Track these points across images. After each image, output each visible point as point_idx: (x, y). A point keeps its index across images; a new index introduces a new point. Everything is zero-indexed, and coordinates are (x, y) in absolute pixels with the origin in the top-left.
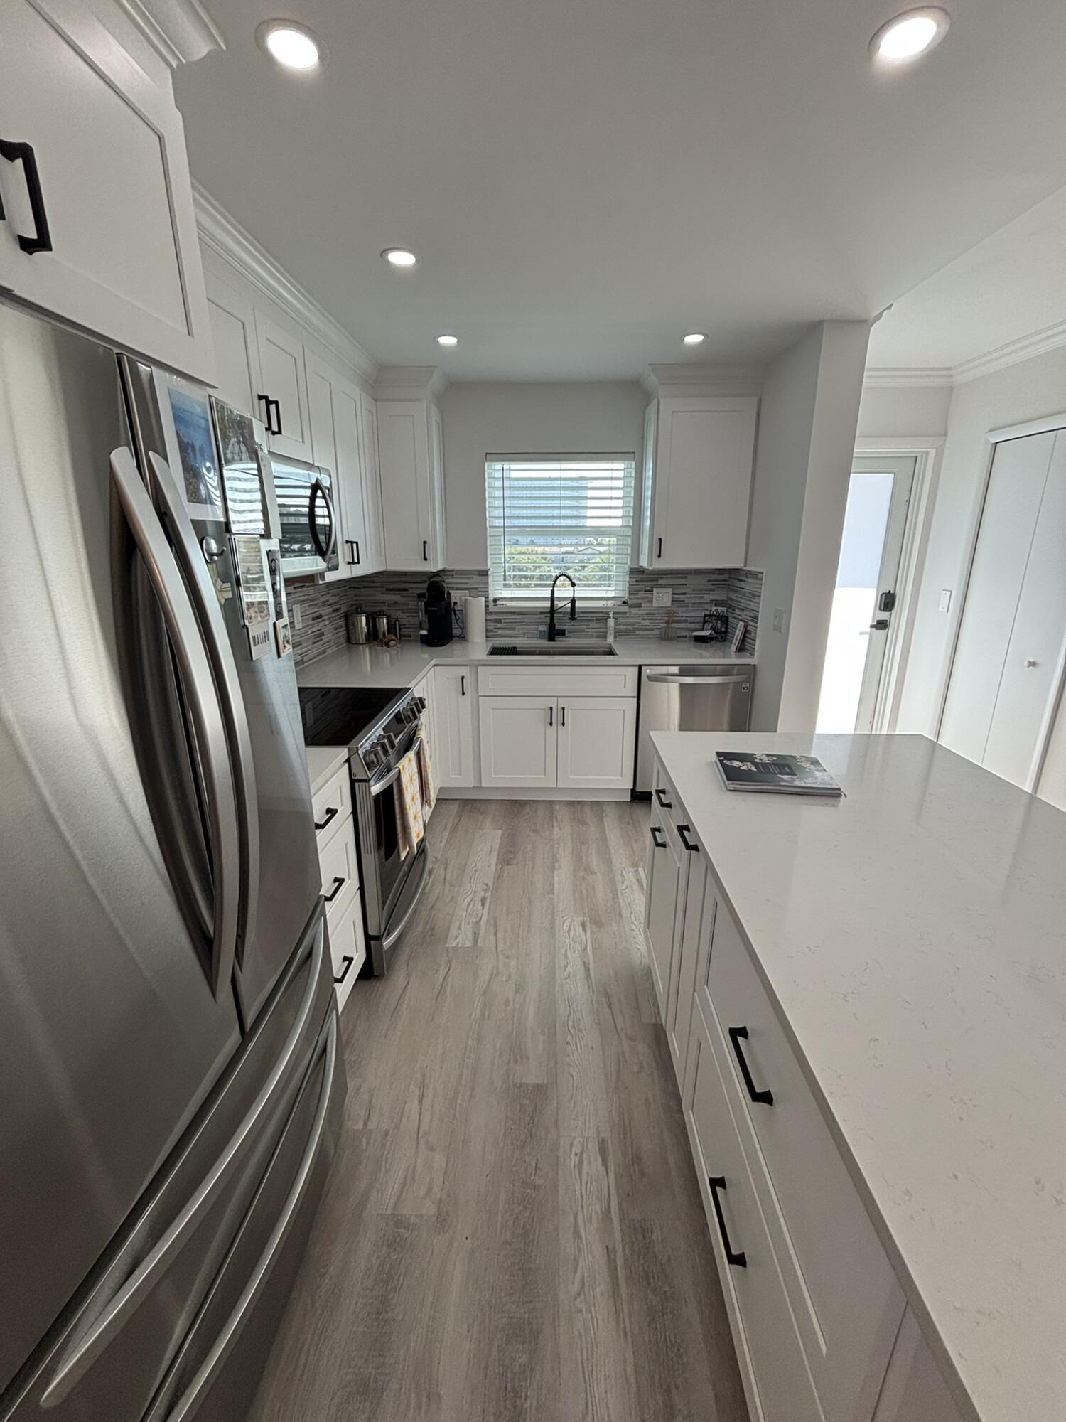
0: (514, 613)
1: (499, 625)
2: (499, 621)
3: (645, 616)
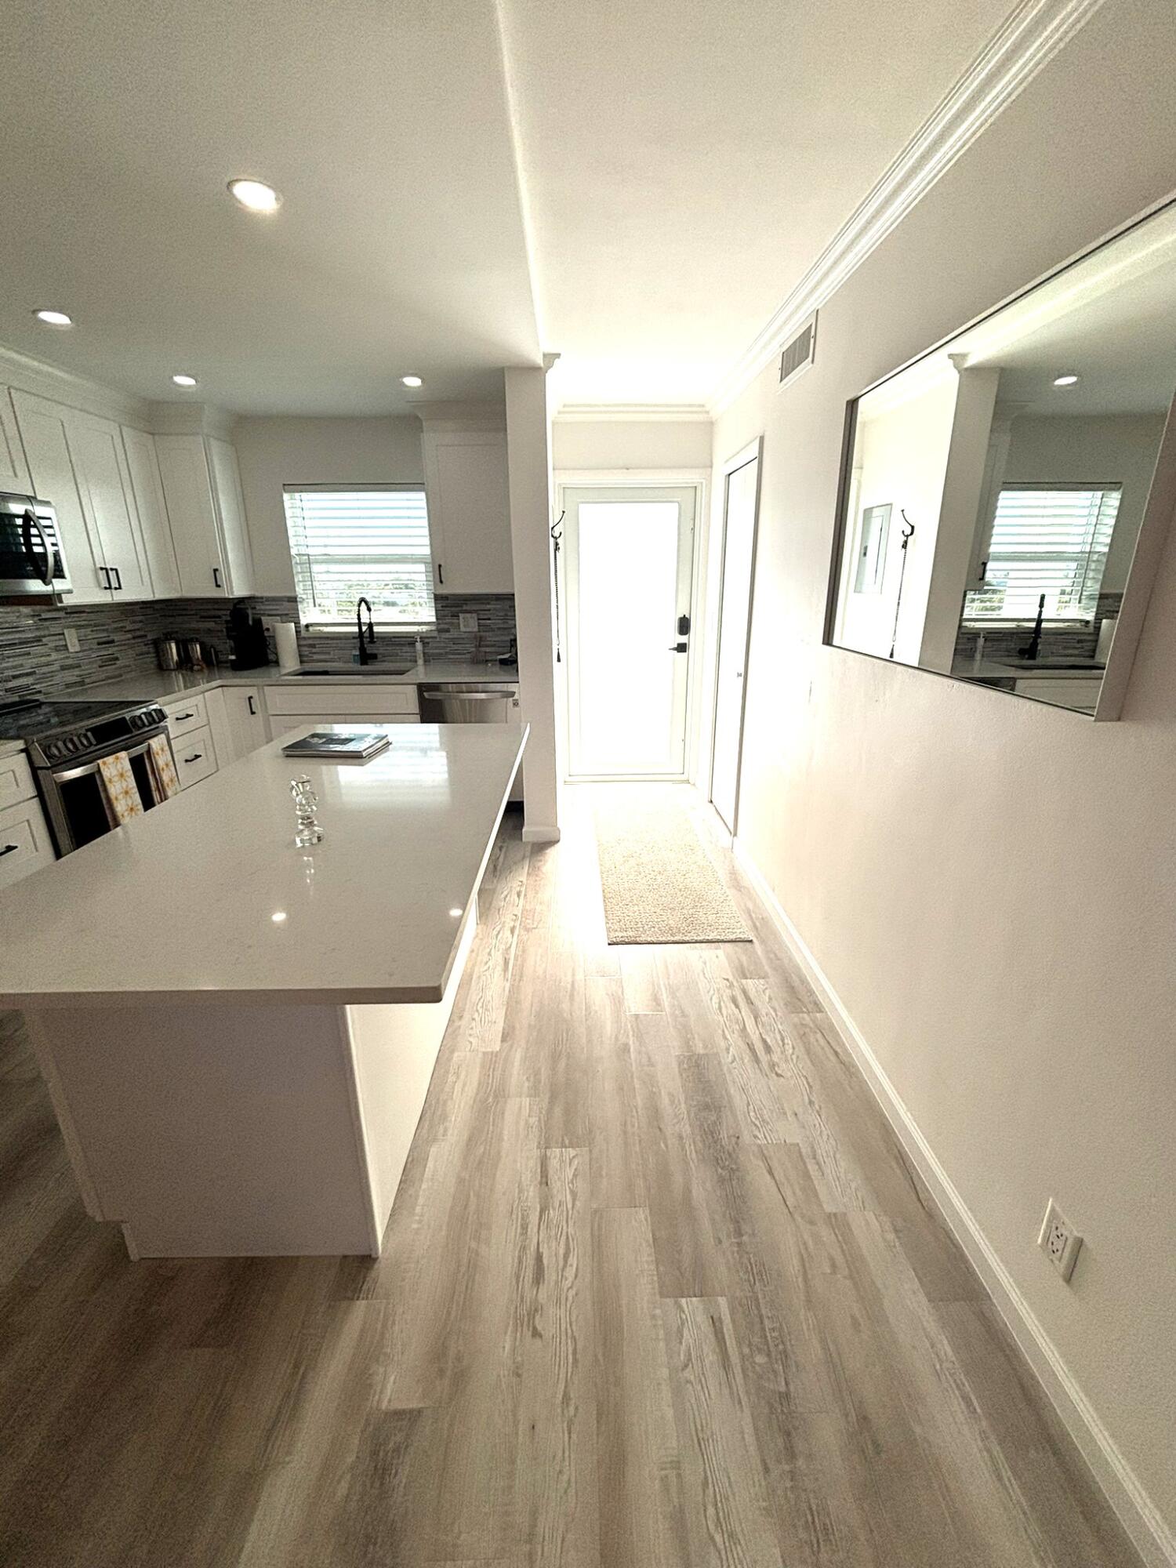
0: (328, 638)
1: (314, 650)
2: (313, 646)
3: (454, 641)
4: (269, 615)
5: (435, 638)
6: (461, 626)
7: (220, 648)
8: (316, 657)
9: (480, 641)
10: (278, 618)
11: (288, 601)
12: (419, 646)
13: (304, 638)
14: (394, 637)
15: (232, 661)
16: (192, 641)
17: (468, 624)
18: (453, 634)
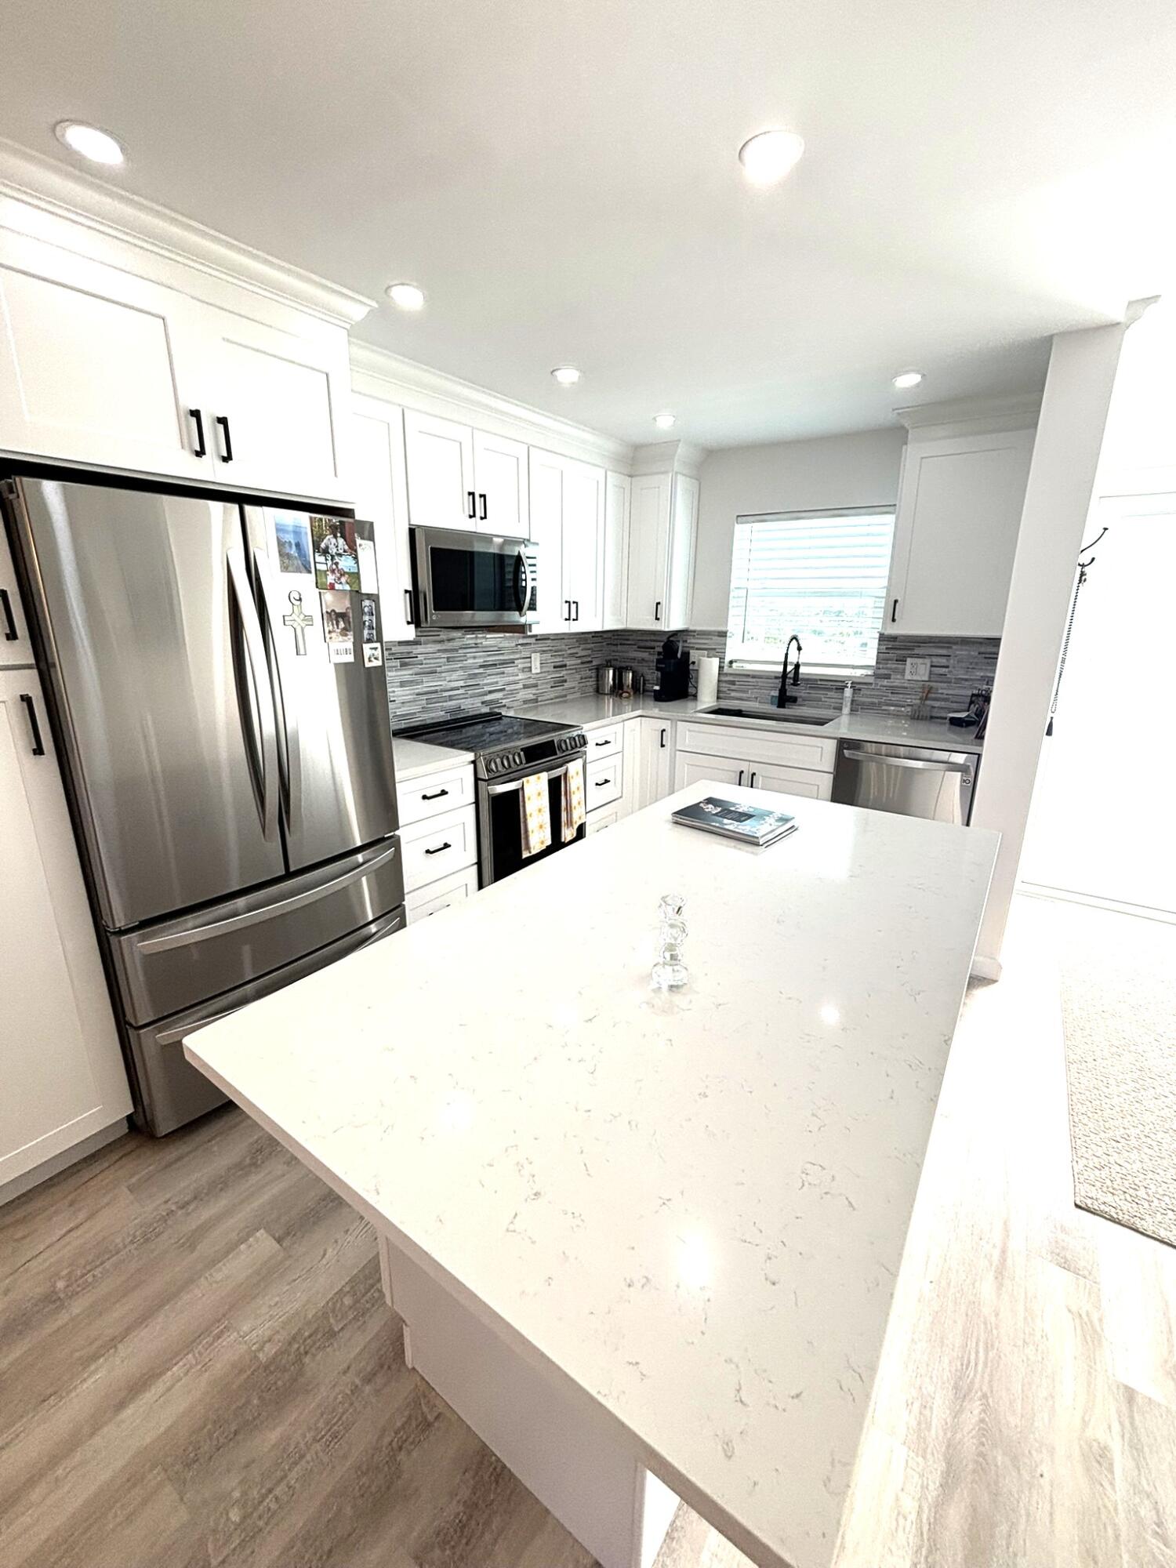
0: (749, 675)
1: (733, 687)
2: (733, 683)
3: (894, 690)
4: (697, 649)
5: (871, 684)
6: (907, 672)
7: (648, 677)
8: (733, 694)
9: (927, 693)
10: (706, 652)
11: (719, 636)
12: (848, 692)
13: (726, 674)
14: (821, 680)
15: (655, 691)
16: (627, 669)
17: (917, 671)
18: (896, 681)
